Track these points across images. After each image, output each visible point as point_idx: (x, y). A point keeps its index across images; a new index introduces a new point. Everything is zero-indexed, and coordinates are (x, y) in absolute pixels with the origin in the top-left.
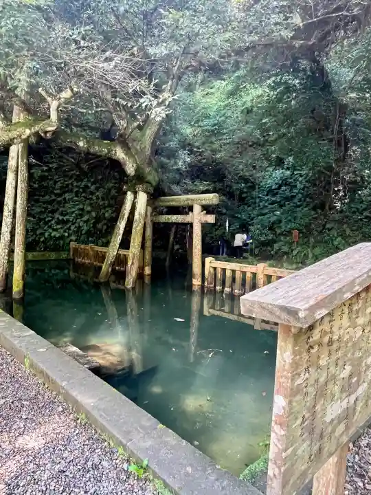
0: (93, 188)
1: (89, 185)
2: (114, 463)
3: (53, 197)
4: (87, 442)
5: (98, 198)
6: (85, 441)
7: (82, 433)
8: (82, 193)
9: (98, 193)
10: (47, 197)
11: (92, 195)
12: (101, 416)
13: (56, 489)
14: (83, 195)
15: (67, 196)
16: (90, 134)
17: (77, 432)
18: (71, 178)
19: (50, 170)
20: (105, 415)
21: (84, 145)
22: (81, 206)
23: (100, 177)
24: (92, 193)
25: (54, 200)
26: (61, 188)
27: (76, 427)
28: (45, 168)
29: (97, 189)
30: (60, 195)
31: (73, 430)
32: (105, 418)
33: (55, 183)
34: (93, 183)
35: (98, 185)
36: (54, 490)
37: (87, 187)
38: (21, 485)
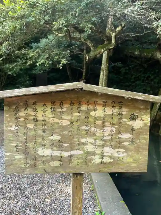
0: (152, 77)
1: (151, 75)
2: (94, 210)
3: (130, 83)
4: (89, 198)
5: (155, 83)
6: (88, 197)
7: (89, 193)
8: (146, 80)
9: (155, 80)
10: (127, 84)
11: (152, 81)
12: (98, 187)
13: (66, 209)
14: (146, 81)
15: (138, 82)
16: (154, 46)
17: (88, 192)
18: (140, 72)
19: (129, 69)
20: (99, 188)
21: (138, 53)
22: (145, 88)
23: (157, 71)
24: (152, 80)
25: (131, 85)
26: (135, 78)
27: (88, 190)
28: (127, 68)
29: (155, 78)
30: (134, 82)
31: (86, 191)
32: (99, 189)
33: (132, 75)
34: (153, 75)
35: (156, 75)
36: (65, 210)
37: (149, 77)
38: (55, 203)
